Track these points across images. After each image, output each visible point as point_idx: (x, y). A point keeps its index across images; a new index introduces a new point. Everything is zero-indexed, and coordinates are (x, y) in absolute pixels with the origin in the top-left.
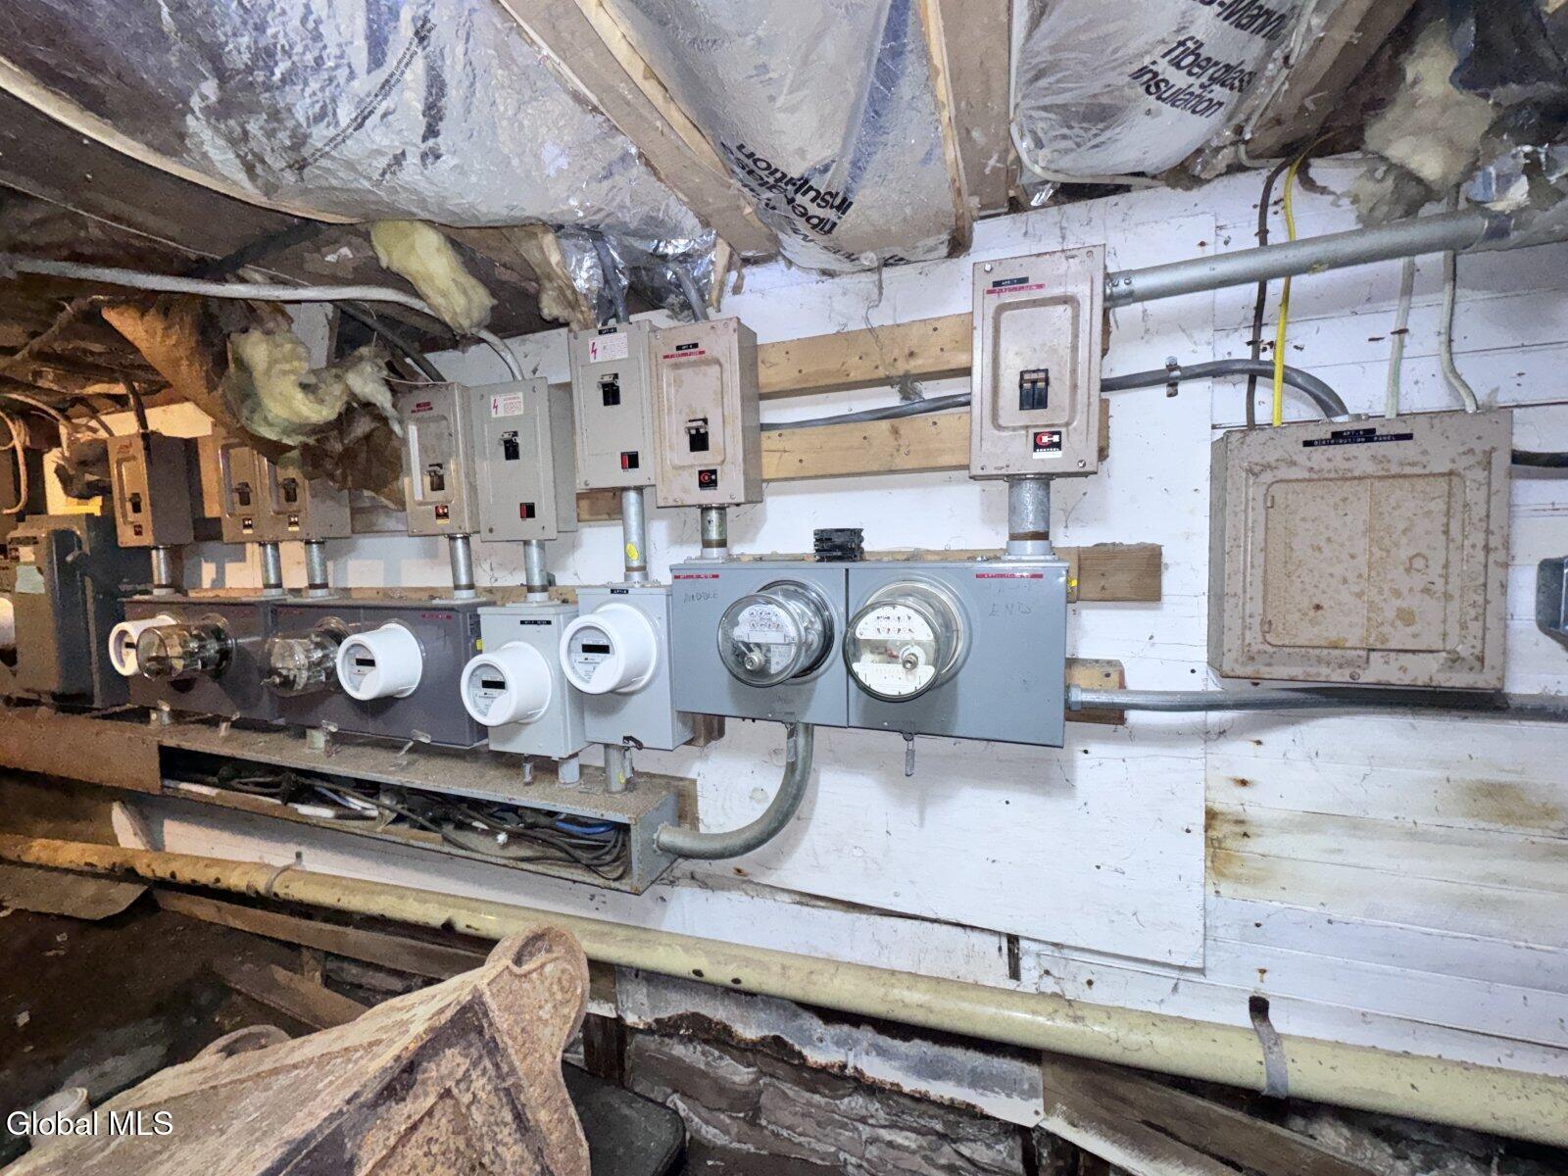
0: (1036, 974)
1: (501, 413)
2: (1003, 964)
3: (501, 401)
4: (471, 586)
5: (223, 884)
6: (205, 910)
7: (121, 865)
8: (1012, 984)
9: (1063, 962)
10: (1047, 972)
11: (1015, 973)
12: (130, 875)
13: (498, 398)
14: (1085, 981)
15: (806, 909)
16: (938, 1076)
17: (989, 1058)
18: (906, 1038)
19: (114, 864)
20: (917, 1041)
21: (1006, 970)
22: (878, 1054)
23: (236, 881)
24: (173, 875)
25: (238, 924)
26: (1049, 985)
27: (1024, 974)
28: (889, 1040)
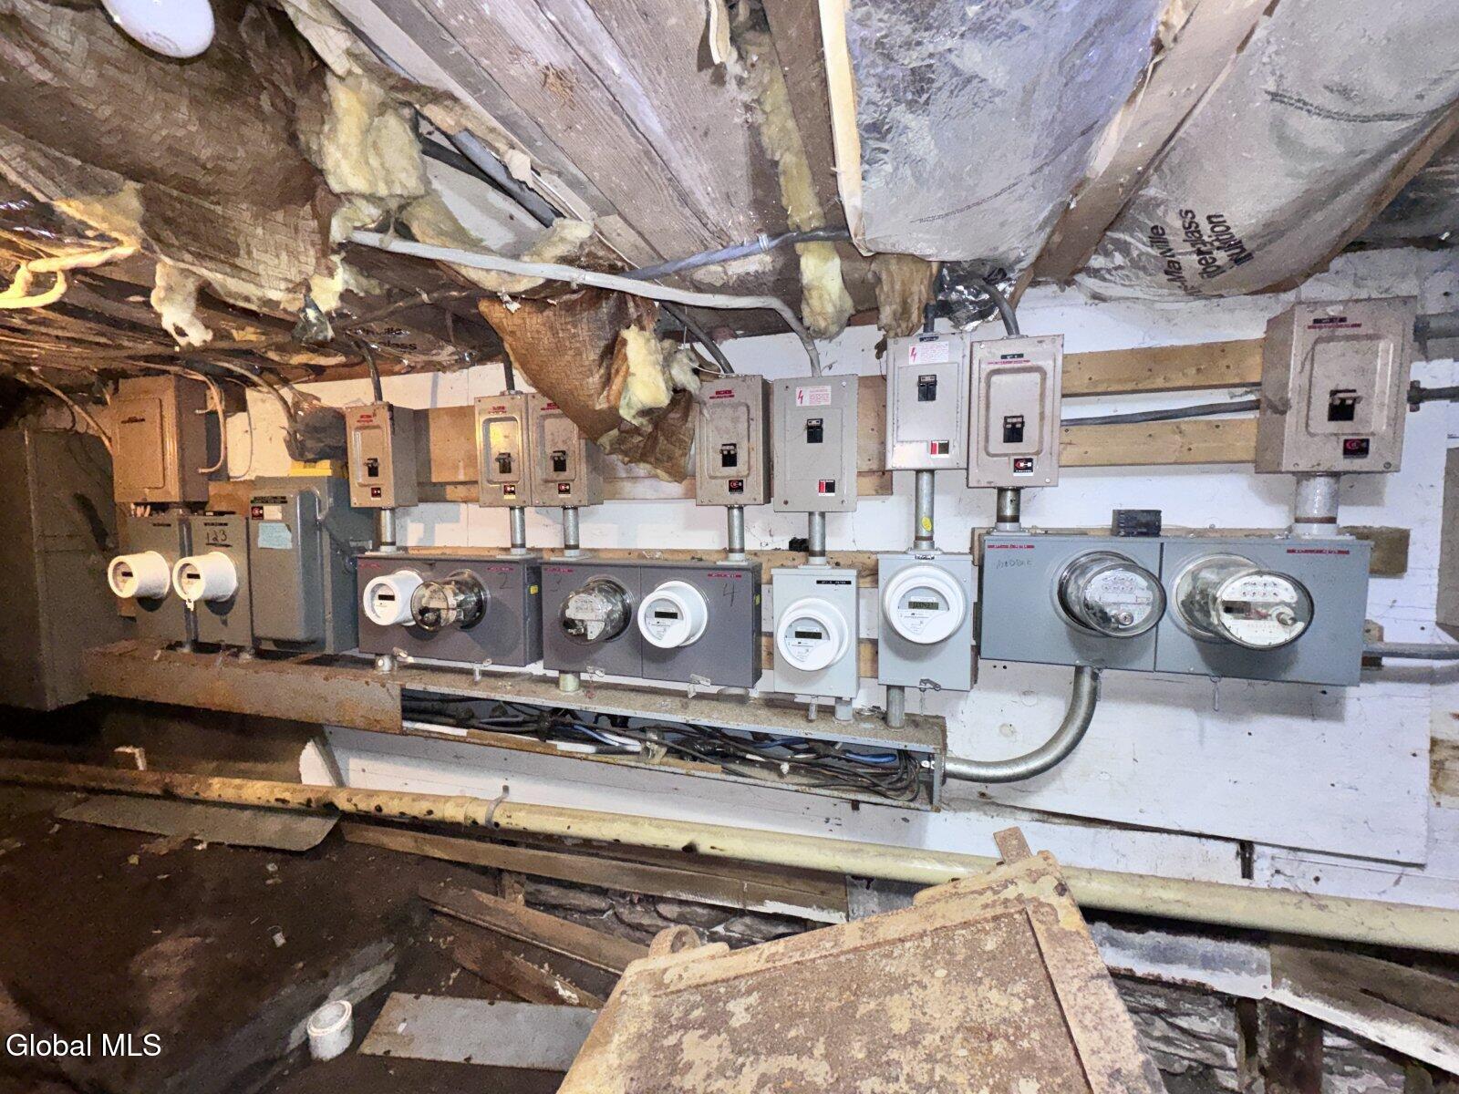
0: (1268, 873)
1: (806, 402)
2: (1237, 865)
3: (807, 392)
4: (742, 550)
5: (437, 815)
6: (402, 842)
7: (318, 800)
8: (1246, 882)
9: (1296, 863)
10: (1278, 872)
11: (1247, 872)
12: (328, 809)
13: (804, 389)
14: (1312, 877)
15: (1046, 825)
16: (1169, 961)
17: (1220, 944)
18: (1140, 931)
19: (309, 801)
20: (1152, 933)
21: (1239, 871)
22: (1112, 945)
23: (452, 812)
24: (379, 809)
25: (438, 854)
26: (1280, 882)
27: (1256, 873)
28: (1124, 933)
